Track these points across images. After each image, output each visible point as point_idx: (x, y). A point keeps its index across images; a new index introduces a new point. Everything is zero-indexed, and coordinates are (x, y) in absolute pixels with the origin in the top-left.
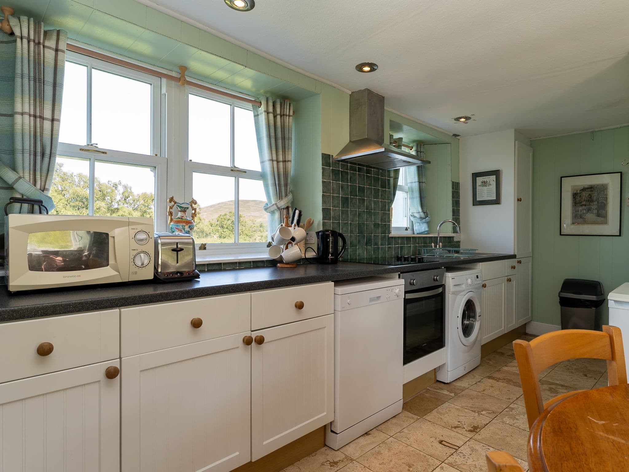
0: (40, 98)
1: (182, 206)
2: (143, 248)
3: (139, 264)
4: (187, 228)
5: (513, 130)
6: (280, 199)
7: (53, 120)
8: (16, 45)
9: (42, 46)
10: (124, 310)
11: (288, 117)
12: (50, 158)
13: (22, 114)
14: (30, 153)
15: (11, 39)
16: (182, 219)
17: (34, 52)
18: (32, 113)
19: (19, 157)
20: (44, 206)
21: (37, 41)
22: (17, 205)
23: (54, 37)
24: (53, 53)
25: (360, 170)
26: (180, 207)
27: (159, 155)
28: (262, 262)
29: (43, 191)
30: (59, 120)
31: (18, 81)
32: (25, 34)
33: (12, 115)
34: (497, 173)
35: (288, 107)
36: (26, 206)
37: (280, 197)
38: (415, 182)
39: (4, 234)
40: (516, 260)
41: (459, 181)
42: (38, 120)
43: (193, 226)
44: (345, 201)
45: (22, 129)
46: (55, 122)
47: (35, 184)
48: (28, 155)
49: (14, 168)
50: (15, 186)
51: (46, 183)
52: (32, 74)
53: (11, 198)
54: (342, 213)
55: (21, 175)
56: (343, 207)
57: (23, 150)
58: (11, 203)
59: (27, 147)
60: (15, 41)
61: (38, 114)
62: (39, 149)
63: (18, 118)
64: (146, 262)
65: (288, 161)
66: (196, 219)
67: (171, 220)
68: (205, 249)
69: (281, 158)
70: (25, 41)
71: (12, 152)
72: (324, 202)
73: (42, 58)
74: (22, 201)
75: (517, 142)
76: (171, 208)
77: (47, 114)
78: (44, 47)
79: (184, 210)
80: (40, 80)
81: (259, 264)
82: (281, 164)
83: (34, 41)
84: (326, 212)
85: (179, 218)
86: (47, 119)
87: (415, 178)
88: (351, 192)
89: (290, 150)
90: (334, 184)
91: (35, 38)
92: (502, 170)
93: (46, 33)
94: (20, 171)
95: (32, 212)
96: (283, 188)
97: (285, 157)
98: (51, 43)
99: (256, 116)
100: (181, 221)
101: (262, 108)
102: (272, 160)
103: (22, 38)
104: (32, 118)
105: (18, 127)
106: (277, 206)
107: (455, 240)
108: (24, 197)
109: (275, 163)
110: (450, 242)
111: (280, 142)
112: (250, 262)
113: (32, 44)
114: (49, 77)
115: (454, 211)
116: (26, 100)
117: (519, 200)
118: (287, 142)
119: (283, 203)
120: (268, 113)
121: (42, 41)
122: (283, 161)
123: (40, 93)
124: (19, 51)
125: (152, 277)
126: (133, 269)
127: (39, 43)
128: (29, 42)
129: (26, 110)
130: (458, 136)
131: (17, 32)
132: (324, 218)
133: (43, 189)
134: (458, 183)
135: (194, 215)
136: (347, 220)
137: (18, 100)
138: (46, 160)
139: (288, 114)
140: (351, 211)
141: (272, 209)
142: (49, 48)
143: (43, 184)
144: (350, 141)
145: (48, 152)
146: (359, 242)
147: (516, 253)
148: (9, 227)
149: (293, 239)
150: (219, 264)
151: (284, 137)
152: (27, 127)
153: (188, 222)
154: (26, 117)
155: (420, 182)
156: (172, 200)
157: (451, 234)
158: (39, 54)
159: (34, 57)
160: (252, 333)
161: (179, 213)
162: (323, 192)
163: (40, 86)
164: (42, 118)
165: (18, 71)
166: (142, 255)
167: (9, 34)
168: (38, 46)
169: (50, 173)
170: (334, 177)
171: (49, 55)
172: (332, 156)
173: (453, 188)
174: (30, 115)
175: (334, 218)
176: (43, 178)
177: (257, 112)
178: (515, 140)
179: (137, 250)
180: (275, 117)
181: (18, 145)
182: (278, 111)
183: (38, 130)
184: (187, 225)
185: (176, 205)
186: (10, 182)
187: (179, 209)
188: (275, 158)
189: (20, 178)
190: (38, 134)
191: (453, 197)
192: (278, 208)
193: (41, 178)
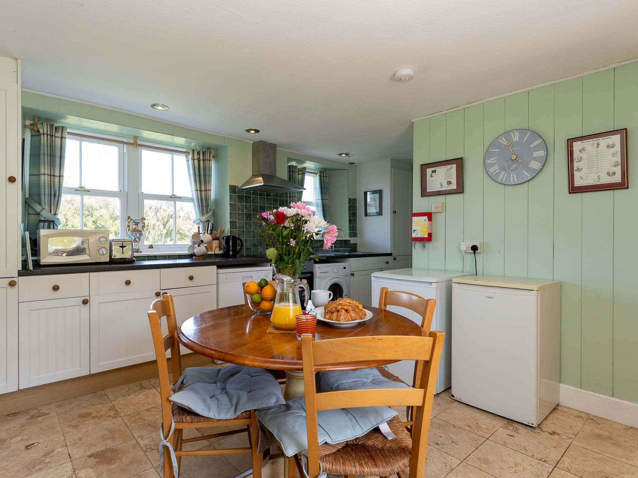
0: (53, 165)
1: (135, 221)
2: (104, 246)
3: (101, 253)
4: (138, 235)
5: (390, 160)
6: (202, 215)
7: (60, 176)
8: (41, 137)
9: (54, 137)
10: (91, 274)
11: (208, 161)
12: (58, 197)
13: (44, 174)
14: (48, 195)
15: (38, 134)
16: (135, 229)
17: (50, 140)
18: (49, 174)
19: (43, 197)
20: (55, 224)
21: (51, 135)
22: (42, 224)
23: (60, 131)
24: (60, 139)
25: (260, 194)
26: (134, 222)
27: (122, 191)
28: (185, 255)
29: (55, 215)
30: (63, 176)
31: (42, 157)
32: (45, 132)
33: (39, 175)
34: (380, 192)
35: (208, 154)
36: (46, 224)
37: (203, 214)
38: (319, 199)
39: (36, 239)
40: (393, 257)
41: (356, 197)
42: (52, 177)
43: (142, 234)
44: (248, 216)
45: (44, 183)
46: (61, 177)
47: (51, 212)
48: (47, 196)
49: (40, 204)
50: (41, 213)
51: (56, 211)
52: (49, 153)
53: (39, 220)
54: (246, 224)
55: (44, 207)
56: (246, 220)
57: (45, 194)
58: (39, 223)
59: (46, 192)
60: (40, 135)
61: (52, 174)
62: (53, 193)
63: (42, 177)
64: (105, 252)
65: (209, 190)
66: (145, 229)
67: (129, 230)
68: (152, 248)
69: (203, 189)
70: (45, 136)
71: (39, 195)
72: (231, 217)
73: (54, 143)
74: (44, 221)
75: (392, 169)
76: (129, 222)
77: (57, 173)
78: (55, 137)
79: (137, 224)
80: (53, 155)
81: (183, 257)
82: (203, 193)
83: (50, 135)
84: (233, 224)
85: (133, 229)
86: (57, 176)
87: (319, 196)
88: (253, 210)
89: (210, 184)
90: (238, 205)
91: (50, 133)
92: (383, 190)
93: (56, 128)
94: (43, 205)
95: (49, 227)
96: (205, 208)
97: (206, 188)
98: (59, 134)
99: (188, 161)
100: (135, 230)
101: (190, 157)
102: (197, 190)
103: (44, 134)
104: (49, 176)
105: (42, 182)
106: (200, 220)
107: (351, 242)
108: (46, 219)
109: (199, 192)
110: (346, 244)
111: (202, 178)
112: (176, 255)
113: (49, 136)
114: (58, 154)
115: (350, 221)
116: (46, 167)
117: (395, 212)
118: (207, 177)
119: (204, 218)
120: (194, 159)
121: (54, 134)
122: (205, 191)
123: (53, 163)
124: (42, 141)
125: (108, 260)
126: (98, 256)
127: (52, 136)
128: (47, 135)
129: (46, 172)
130: (354, 163)
131: (41, 131)
132: (231, 228)
133: (55, 214)
134: (354, 199)
135: (143, 227)
136: (250, 229)
137: (42, 167)
138: (57, 198)
139: (208, 159)
140: (254, 223)
141: (197, 222)
142: (58, 137)
143: (55, 211)
144: (253, 175)
145: (57, 194)
146: (260, 243)
147: (392, 252)
148: (41, 235)
149: (202, 241)
150: (156, 256)
151: (206, 175)
152: (46, 182)
153: (139, 231)
154: (46, 176)
155: (322, 199)
156: (129, 218)
157: (347, 238)
158: (52, 141)
159: (50, 143)
160: (161, 291)
161: (134, 225)
162: (230, 211)
163: (53, 159)
164: (54, 176)
165: (42, 152)
166: (103, 249)
167: (37, 131)
168: (52, 137)
169: (58, 205)
170: (239, 200)
171: (58, 141)
172: (238, 186)
173: (349, 203)
174: (48, 175)
175: (239, 227)
176: (55, 209)
177: (188, 159)
178: (391, 168)
179: (100, 246)
180: (199, 161)
181: (42, 192)
182: (201, 158)
183: (52, 182)
184: (138, 233)
185: (131, 221)
186: (38, 211)
187: (134, 224)
188: (198, 189)
189: (43, 209)
190: (52, 185)
191: (350, 210)
192: (201, 221)
193: (54, 208)
